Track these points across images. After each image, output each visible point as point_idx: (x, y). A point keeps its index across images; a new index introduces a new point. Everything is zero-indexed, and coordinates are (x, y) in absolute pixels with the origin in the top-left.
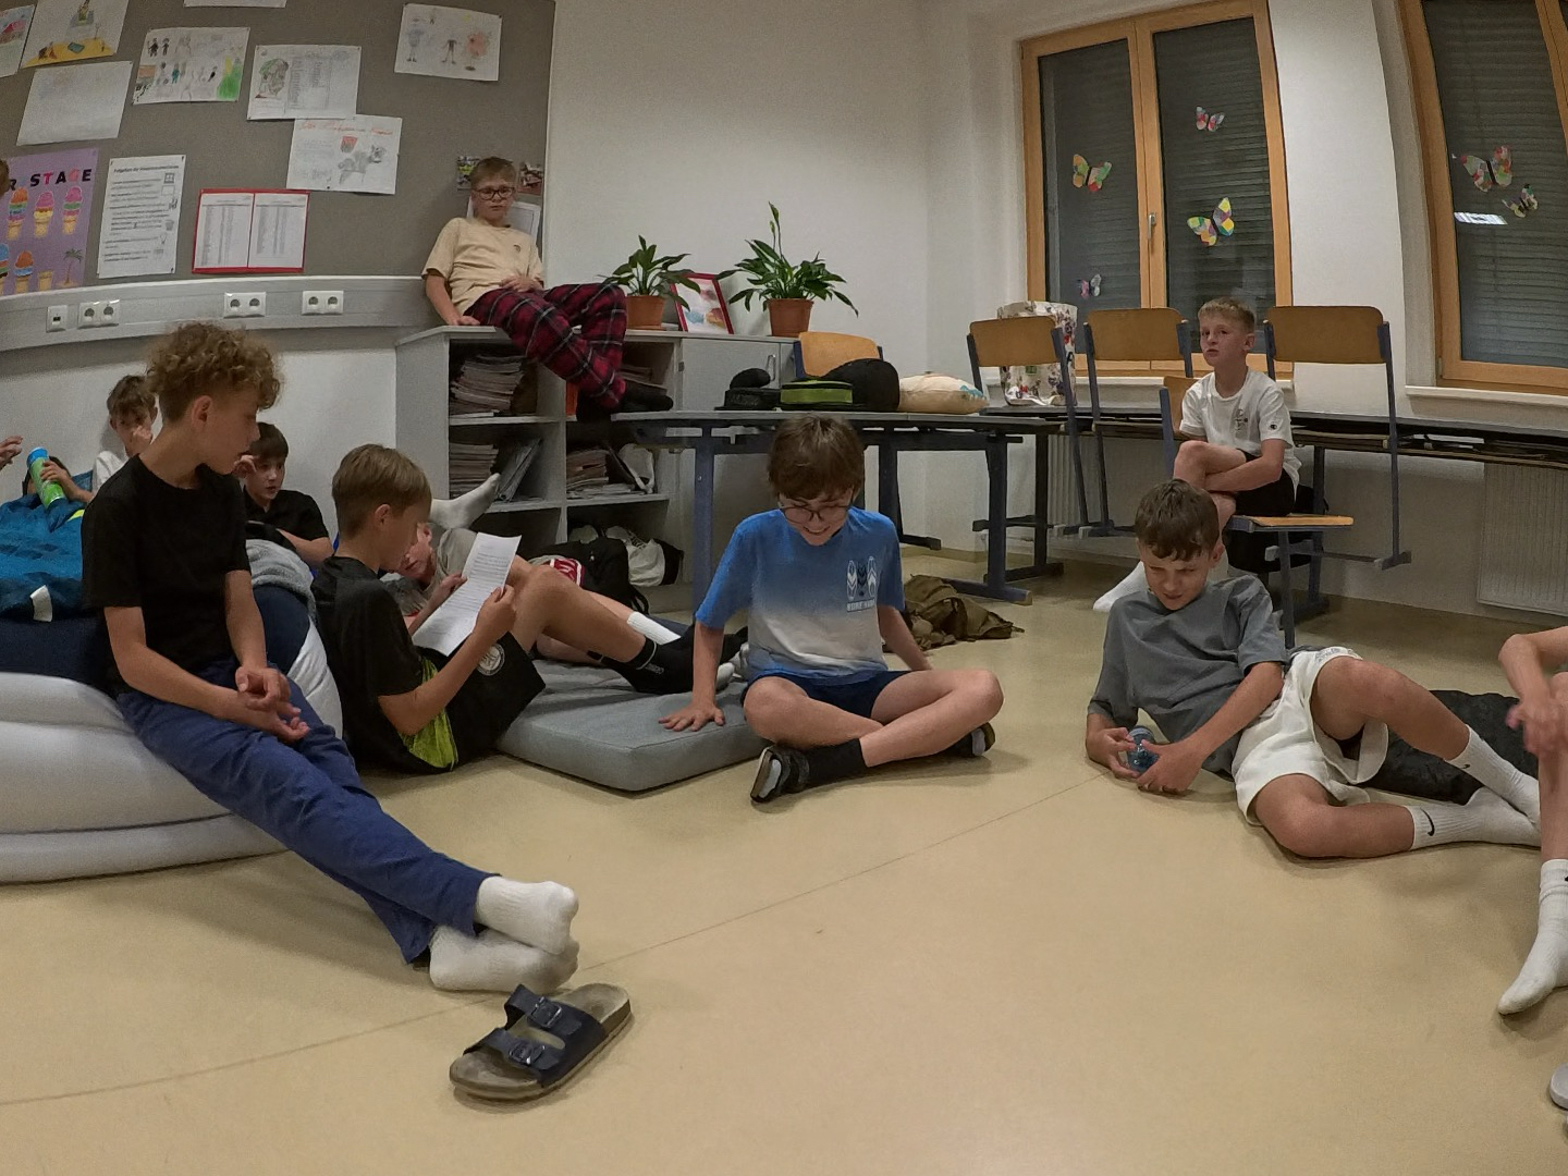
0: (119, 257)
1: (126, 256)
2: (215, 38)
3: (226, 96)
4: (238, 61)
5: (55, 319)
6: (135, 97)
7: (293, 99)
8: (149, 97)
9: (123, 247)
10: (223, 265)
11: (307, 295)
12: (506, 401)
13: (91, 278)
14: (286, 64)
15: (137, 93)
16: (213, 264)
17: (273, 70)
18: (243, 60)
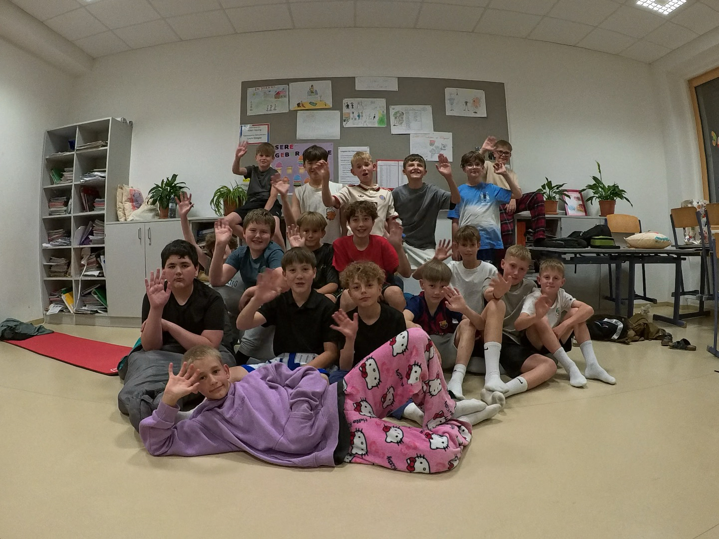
2: (372, 102)
3: (381, 125)
4: (383, 112)
6: (344, 125)
7: (409, 127)
8: (349, 124)
14: (403, 113)
15: (344, 123)
17: (398, 115)
18: (385, 111)
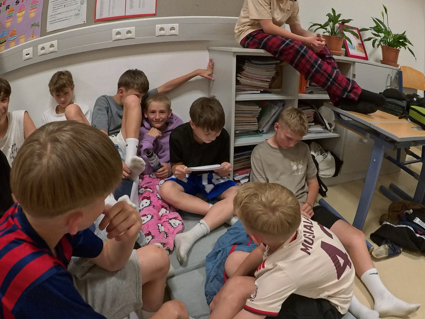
0: (57, 21)
1: (61, 20)
5: (27, 55)
9: (59, 16)
10: (111, 16)
11: (158, 26)
12: (266, 85)
13: (44, 33)
16: (105, 16)
